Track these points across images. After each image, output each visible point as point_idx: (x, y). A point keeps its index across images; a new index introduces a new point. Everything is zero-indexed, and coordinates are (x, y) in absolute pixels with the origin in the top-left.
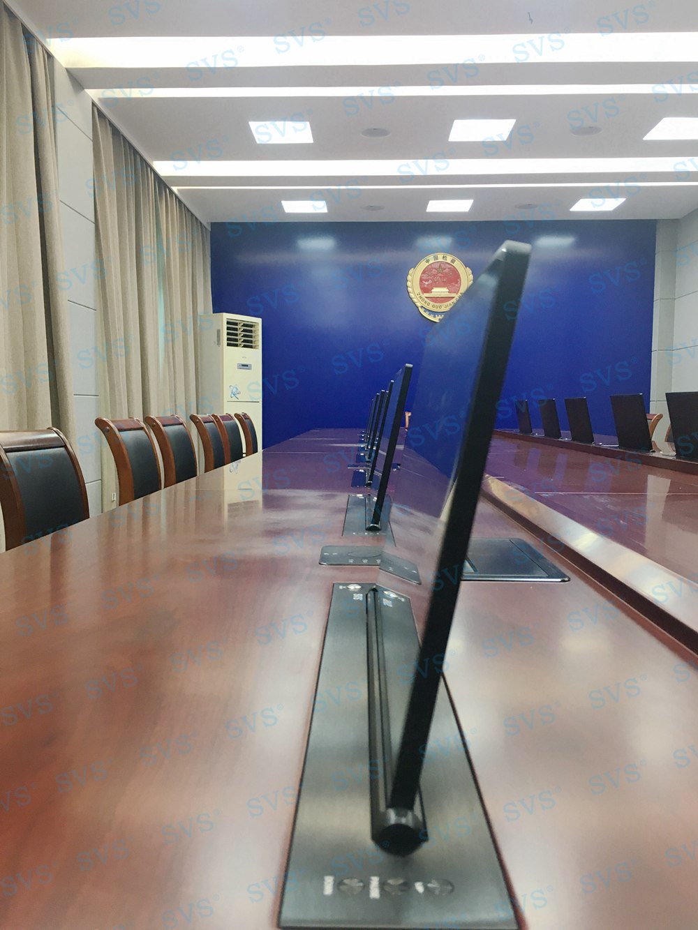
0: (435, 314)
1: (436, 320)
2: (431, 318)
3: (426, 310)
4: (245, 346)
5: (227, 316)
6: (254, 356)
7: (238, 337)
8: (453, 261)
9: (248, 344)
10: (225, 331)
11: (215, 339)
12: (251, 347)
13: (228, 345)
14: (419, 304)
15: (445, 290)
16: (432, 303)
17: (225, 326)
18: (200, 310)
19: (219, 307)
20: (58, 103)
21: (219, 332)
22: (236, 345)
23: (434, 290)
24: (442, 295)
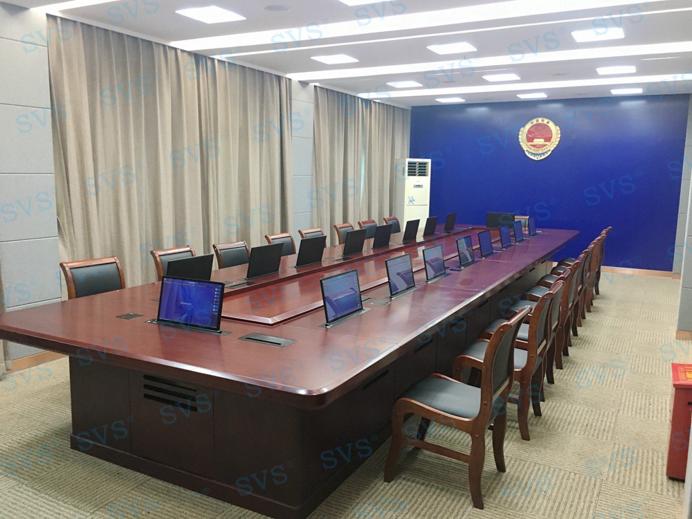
0: (535, 155)
1: (535, 158)
2: (532, 157)
3: (529, 152)
4: (420, 175)
5: (409, 160)
6: (426, 181)
7: (416, 170)
8: (548, 123)
10: (407, 168)
11: (401, 172)
12: (425, 175)
13: (409, 175)
14: (525, 149)
15: (543, 140)
16: (533, 148)
17: (407, 165)
21: (404, 168)
22: (415, 175)
23: (535, 140)
24: (540, 143)
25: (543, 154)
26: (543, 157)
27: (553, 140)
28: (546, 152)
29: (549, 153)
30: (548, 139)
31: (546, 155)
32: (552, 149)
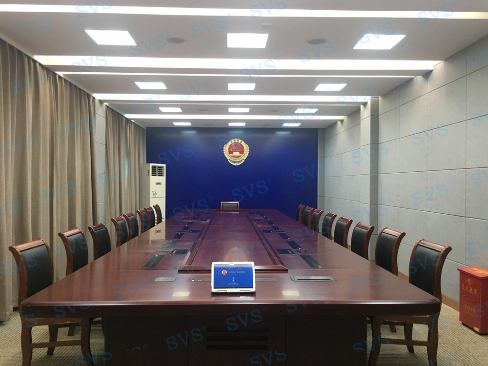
0: (234, 162)
1: (235, 164)
2: (233, 164)
3: (231, 161)
4: (159, 176)
5: (152, 164)
6: (163, 179)
7: (157, 172)
8: (241, 142)
9: (160, 174)
10: (151, 170)
11: (147, 173)
12: (161, 176)
13: (152, 175)
14: (228, 158)
15: (238, 153)
16: (233, 158)
17: (151, 168)
18: (141, 162)
19: (149, 162)
20: (96, 112)
21: (149, 171)
22: (155, 175)
23: (234, 153)
24: (237, 155)
25: (240, 162)
26: (240, 164)
27: (245, 153)
28: (241, 161)
29: (243, 161)
30: (242, 152)
31: (242, 163)
32: (245, 158)
